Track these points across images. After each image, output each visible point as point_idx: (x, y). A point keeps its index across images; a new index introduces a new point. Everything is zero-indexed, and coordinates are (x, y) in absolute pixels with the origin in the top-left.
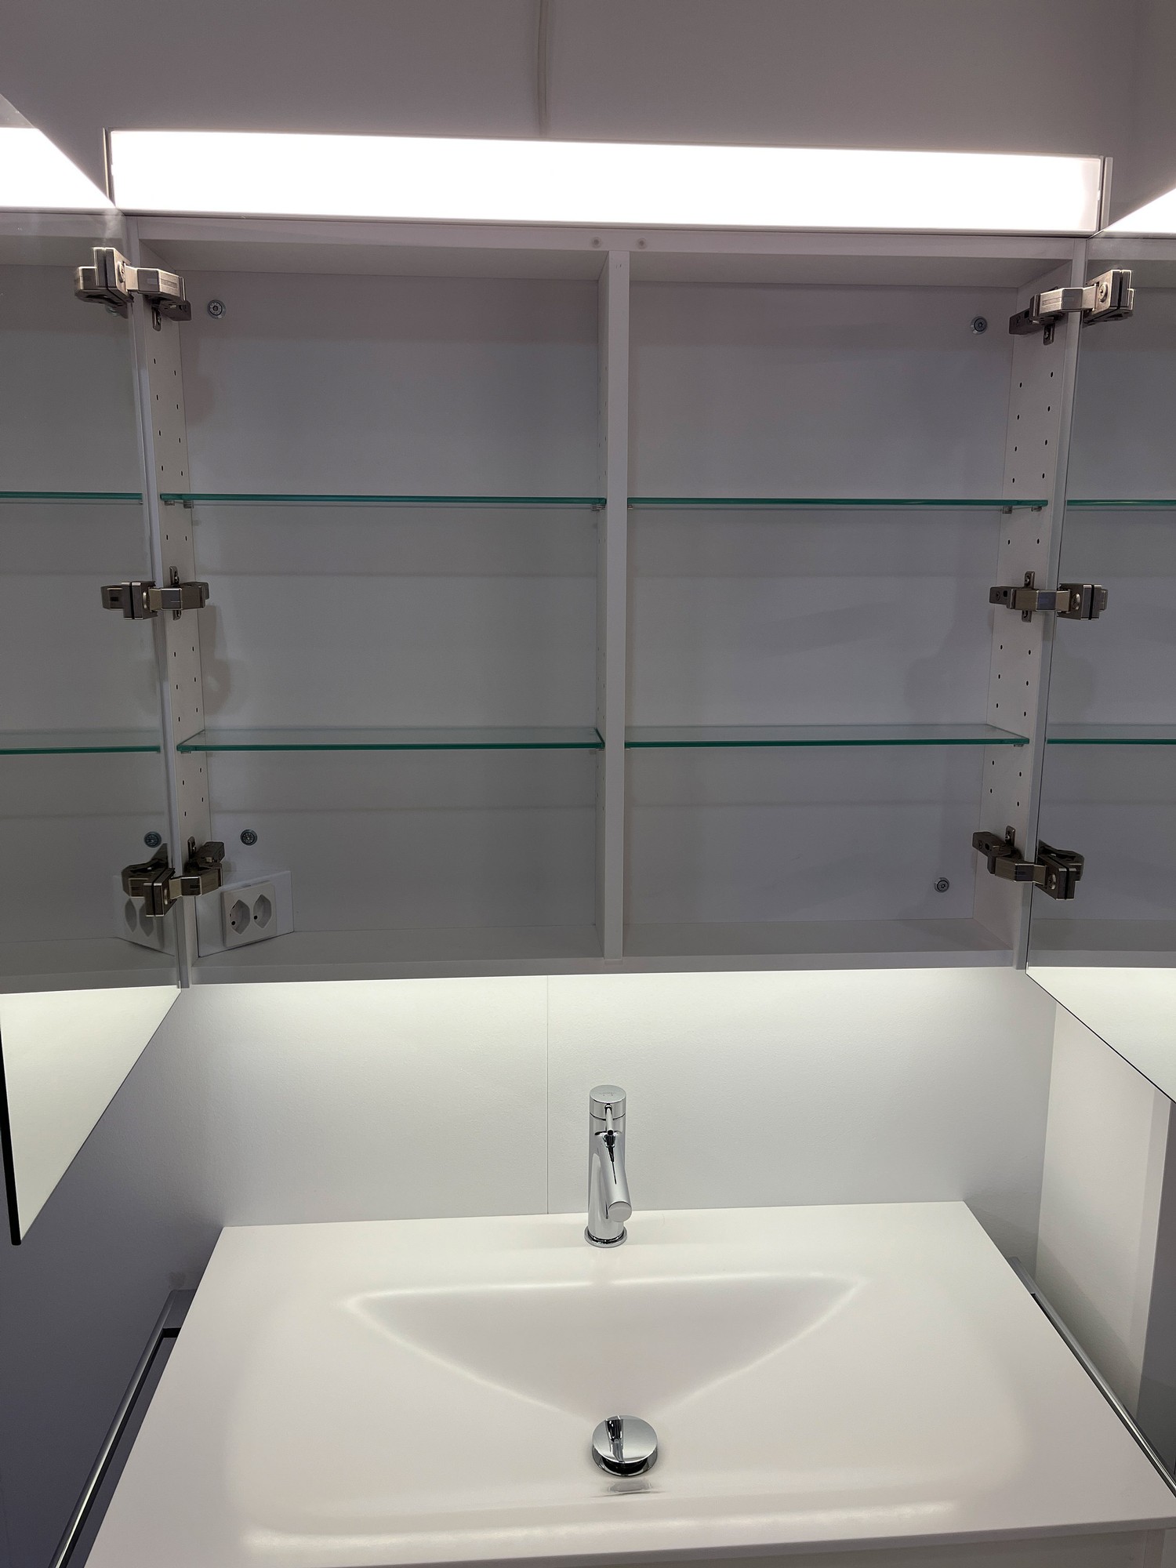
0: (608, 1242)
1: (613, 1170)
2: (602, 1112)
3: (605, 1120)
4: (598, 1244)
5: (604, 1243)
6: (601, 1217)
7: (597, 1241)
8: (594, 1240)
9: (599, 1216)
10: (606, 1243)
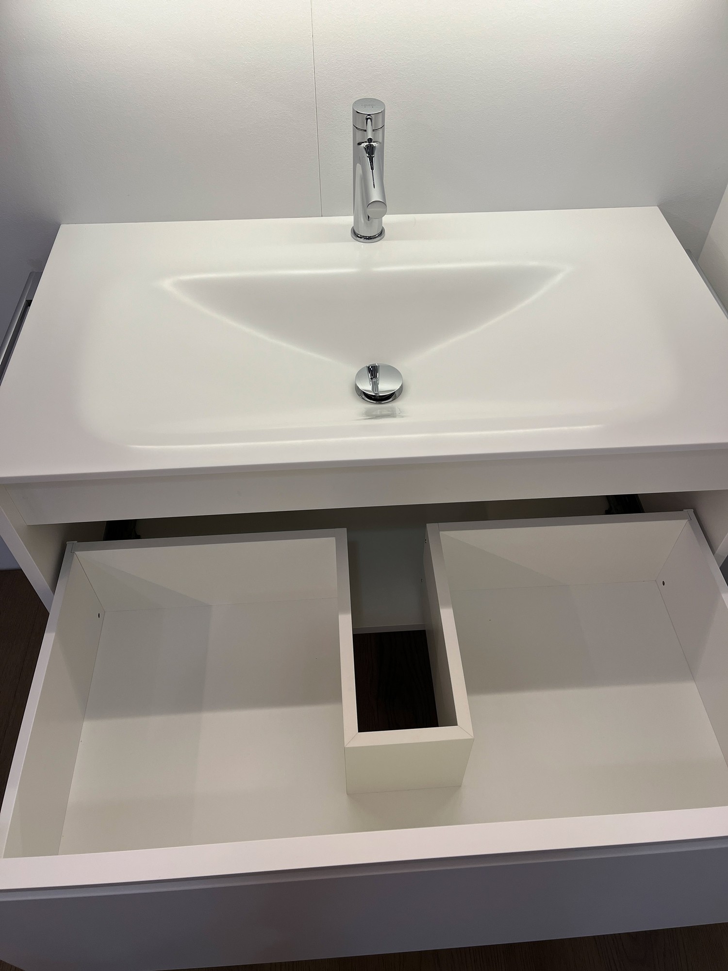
0: (370, 238)
1: (373, 177)
2: (364, 122)
3: (365, 131)
4: (362, 240)
5: (367, 239)
6: (364, 220)
7: (361, 238)
8: (358, 237)
9: (362, 219)
10: (368, 239)
